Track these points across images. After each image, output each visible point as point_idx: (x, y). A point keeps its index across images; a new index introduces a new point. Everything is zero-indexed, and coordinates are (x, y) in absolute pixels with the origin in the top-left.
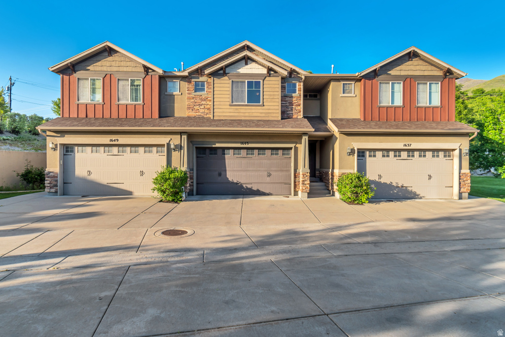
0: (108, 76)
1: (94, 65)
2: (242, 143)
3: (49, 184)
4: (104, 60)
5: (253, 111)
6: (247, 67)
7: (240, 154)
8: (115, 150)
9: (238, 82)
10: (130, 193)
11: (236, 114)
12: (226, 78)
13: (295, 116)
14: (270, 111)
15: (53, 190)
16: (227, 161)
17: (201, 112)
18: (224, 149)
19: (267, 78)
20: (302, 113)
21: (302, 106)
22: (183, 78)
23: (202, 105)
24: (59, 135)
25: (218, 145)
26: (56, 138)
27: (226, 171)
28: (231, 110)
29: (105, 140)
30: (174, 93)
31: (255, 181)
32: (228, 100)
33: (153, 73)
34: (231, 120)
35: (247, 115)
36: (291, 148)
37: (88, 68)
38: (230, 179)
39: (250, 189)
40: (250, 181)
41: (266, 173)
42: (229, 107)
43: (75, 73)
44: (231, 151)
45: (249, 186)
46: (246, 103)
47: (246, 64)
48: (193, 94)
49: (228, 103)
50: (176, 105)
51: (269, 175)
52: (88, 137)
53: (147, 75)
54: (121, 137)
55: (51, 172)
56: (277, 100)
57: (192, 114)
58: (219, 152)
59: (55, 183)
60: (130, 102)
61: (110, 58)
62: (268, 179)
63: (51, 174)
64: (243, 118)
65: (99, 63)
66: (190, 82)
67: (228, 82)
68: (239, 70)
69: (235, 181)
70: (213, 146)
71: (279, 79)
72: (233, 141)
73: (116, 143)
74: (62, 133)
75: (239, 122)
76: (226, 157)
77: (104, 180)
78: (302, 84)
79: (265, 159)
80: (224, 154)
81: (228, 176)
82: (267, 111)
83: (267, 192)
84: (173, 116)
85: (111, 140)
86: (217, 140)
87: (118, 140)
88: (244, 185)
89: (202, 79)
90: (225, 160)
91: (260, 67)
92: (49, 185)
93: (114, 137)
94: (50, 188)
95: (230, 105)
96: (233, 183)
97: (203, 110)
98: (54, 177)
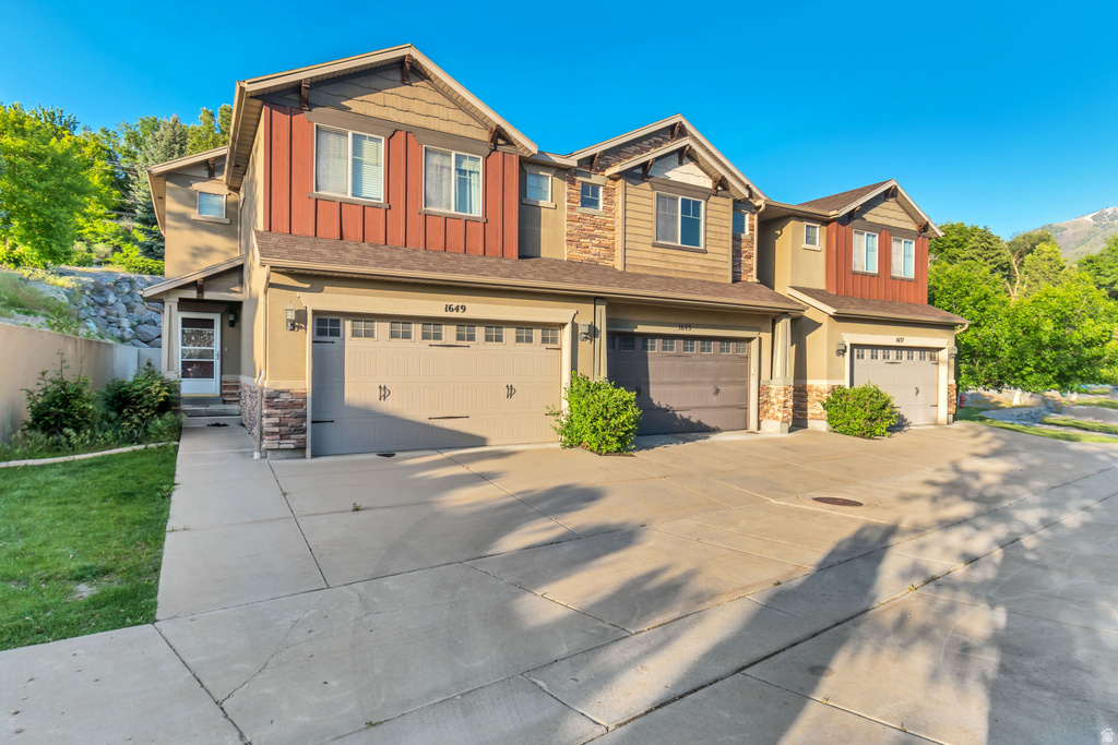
0: (401, 136)
1: (363, 98)
2: (681, 326)
3: (276, 425)
4: (389, 91)
5: (691, 261)
6: (681, 168)
7: (671, 348)
8: (449, 333)
9: (665, 197)
10: (481, 441)
11: (663, 265)
12: (646, 185)
13: (743, 278)
14: (716, 265)
15: (289, 444)
16: (651, 364)
17: (593, 251)
18: (646, 336)
19: (712, 199)
20: (754, 272)
21: (755, 259)
22: (562, 171)
23: (596, 236)
24: (308, 286)
25: (641, 329)
26: (298, 294)
27: (647, 383)
28: (655, 256)
29: (433, 305)
30: (542, 203)
31: (695, 405)
32: (649, 233)
33: (507, 148)
34: (658, 277)
35: (680, 267)
36: (749, 340)
37: (346, 103)
38: (655, 402)
39: (687, 421)
40: (688, 405)
41: (711, 389)
42: (650, 248)
43: (310, 110)
44: (659, 342)
45: (685, 415)
46: (679, 244)
47: (681, 163)
48: (580, 210)
49: (650, 241)
50: (543, 230)
51: (717, 391)
52: (390, 296)
53: (495, 150)
54: (470, 302)
55: (283, 392)
56: (725, 244)
57: (578, 255)
58: (639, 342)
59: (293, 422)
60: (453, 211)
61: (404, 90)
62: (715, 398)
63: (283, 397)
64: (673, 275)
65: (377, 97)
66: (572, 182)
67: (648, 194)
68: (669, 174)
69: (664, 406)
70: (635, 330)
71: (730, 202)
72: (667, 320)
73: (460, 315)
74: (317, 279)
75: (669, 282)
76: (649, 356)
77: (419, 412)
78: (756, 217)
79: (711, 360)
80: (646, 348)
81: (651, 396)
82: (711, 264)
83: (712, 425)
84: (538, 256)
85: (448, 308)
86: (639, 318)
87: (464, 308)
88: (678, 413)
89: (595, 179)
90: (647, 360)
91: (702, 173)
92: (277, 429)
93: (455, 300)
94: (281, 439)
95: (654, 245)
96: (660, 409)
97: (598, 250)
98: (293, 405)
